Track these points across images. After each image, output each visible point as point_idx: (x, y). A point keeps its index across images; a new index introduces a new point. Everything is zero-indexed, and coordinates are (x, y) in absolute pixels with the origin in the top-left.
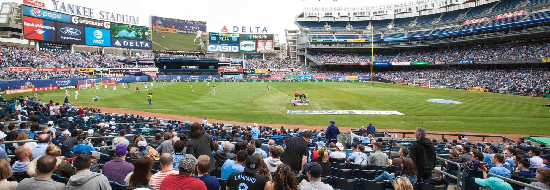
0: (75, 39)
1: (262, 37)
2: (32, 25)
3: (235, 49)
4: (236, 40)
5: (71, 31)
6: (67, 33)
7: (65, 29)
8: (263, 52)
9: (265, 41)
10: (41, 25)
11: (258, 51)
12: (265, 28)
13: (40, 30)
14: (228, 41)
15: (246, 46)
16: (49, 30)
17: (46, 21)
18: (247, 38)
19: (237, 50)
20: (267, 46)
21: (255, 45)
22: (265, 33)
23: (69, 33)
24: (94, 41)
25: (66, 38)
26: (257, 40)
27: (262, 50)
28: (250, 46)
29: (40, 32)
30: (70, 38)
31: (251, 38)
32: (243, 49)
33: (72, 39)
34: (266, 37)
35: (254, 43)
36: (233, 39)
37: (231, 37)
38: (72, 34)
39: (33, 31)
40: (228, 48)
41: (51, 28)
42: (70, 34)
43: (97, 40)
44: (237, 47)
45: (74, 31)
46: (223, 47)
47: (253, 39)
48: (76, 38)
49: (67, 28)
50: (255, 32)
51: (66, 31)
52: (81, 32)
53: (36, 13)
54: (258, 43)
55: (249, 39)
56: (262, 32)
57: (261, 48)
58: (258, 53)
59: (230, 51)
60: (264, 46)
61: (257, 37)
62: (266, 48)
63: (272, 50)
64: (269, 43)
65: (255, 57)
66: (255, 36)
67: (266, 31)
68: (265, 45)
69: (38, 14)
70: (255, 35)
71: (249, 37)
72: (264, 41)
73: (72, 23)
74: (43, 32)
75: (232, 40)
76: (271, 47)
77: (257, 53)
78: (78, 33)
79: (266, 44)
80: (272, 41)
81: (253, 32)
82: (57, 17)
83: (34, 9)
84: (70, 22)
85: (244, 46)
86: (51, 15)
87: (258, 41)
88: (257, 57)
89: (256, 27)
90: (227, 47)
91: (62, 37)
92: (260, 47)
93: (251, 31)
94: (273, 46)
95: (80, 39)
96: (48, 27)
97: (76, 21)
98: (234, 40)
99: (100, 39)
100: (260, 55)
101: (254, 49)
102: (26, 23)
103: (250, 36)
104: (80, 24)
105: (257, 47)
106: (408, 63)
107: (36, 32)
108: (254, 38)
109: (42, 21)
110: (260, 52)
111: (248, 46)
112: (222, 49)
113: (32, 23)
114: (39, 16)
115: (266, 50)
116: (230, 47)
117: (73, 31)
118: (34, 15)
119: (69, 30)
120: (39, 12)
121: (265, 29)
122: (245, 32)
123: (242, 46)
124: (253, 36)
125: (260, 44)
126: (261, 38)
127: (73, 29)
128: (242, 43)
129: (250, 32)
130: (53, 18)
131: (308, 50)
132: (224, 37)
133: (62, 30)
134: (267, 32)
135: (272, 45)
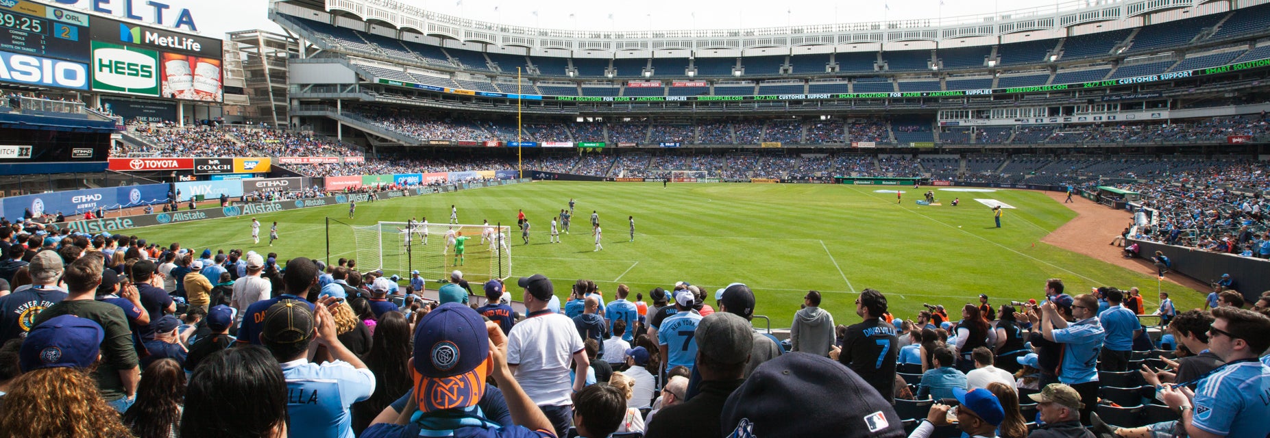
1: (180, 43)
3: (70, 75)
4: (74, 37)
8: (188, 96)
9: (192, 59)
11: (167, 93)
12: (186, 13)
14: (37, 36)
15: (117, 68)
18: (124, 38)
19: (80, 82)
20: (202, 79)
21: (153, 70)
22: (185, 29)
26: (161, 53)
27: (182, 92)
28: (134, 70)
31: (137, 40)
32: (104, 77)
34: (197, 47)
35: (151, 61)
36: (60, 33)
37: (51, 22)
40: (41, 68)
44: (80, 70)
46: (16, 60)
47: (147, 47)
50: (149, 18)
54: (168, 64)
55: (130, 45)
56: (178, 26)
57: (179, 81)
58: (167, 99)
59: (48, 80)
60: (189, 78)
61: (162, 41)
62: (198, 86)
63: (220, 92)
64: (206, 69)
65: (148, 115)
66: (156, 35)
67: (191, 23)
68: (193, 75)
70: (152, 30)
71: (130, 37)
72: (187, 60)
75: (56, 35)
76: (215, 83)
77: (162, 98)
79: (197, 71)
80: (217, 62)
81: (140, 18)
85: (110, 66)
87: (166, 55)
88: (153, 115)
89: (152, 4)
90: (33, 61)
92: (176, 78)
93: (134, 13)
94: (222, 82)
98: (64, 36)
100: (166, 109)
101: (151, 83)
103: (136, 33)
105: (162, 76)
106: (570, 144)
108: (152, 43)
110: (173, 95)
111: (126, 71)
112: (10, 69)
115: (198, 92)
116: (47, 63)
121: (186, 18)
122: (109, 12)
123: (102, 66)
124: (148, 34)
125: (175, 67)
126: (177, 46)
128: (103, 54)
129: (130, 15)
131: (347, 104)
132: (18, 16)
134: (194, 28)
135: (217, 76)
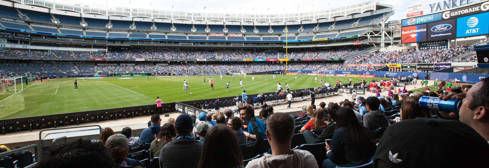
0: (445, 35)
2: (408, 32)
5: (441, 27)
6: (438, 31)
7: (435, 28)
10: (414, 30)
13: (413, 34)
16: (421, 32)
17: (418, 25)
23: (439, 30)
24: (467, 32)
25: (436, 35)
29: (413, 36)
30: (440, 35)
33: (442, 35)
38: (443, 30)
39: (408, 36)
41: (422, 30)
42: (441, 30)
43: (471, 30)
45: (445, 26)
48: (446, 33)
49: (437, 27)
51: (437, 29)
52: (452, 26)
53: (411, 22)
69: (413, 22)
73: (443, 20)
74: (416, 35)
78: (449, 27)
82: (429, 19)
83: (410, 19)
84: (441, 19)
86: (424, 19)
91: (432, 36)
95: (450, 34)
96: (421, 30)
97: (447, 16)
99: (475, 28)
102: (403, 32)
104: (451, 18)
107: (410, 37)
109: (416, 27)
113: (408, 31)
114: (414, 24)
117: (443, 27)
118: (410, 24)
119: (439, 27)
120: (414, 20)
127: (443, 25)
130: (425, 21)
133: (432, 29)
